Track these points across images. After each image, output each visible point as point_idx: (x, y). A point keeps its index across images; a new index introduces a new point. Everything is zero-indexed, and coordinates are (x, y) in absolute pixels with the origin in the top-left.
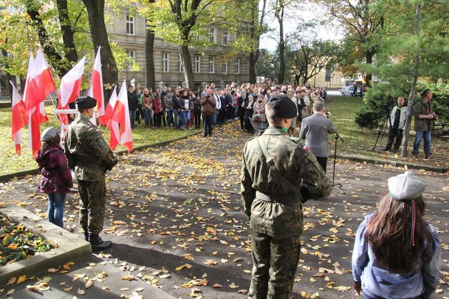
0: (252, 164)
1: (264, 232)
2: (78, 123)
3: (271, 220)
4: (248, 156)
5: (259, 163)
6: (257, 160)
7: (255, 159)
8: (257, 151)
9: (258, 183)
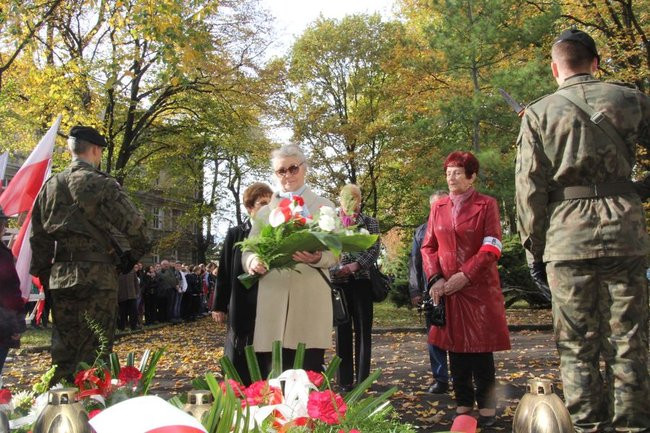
0: (559, 132)
1: (601, 254)
2: (74, 170)
3: (615, 223)
4: (545, 122)
5: (577, 125)
6: (572, 120)
7: (567, 121)
8: (567, 107)
9: (578, 162)
